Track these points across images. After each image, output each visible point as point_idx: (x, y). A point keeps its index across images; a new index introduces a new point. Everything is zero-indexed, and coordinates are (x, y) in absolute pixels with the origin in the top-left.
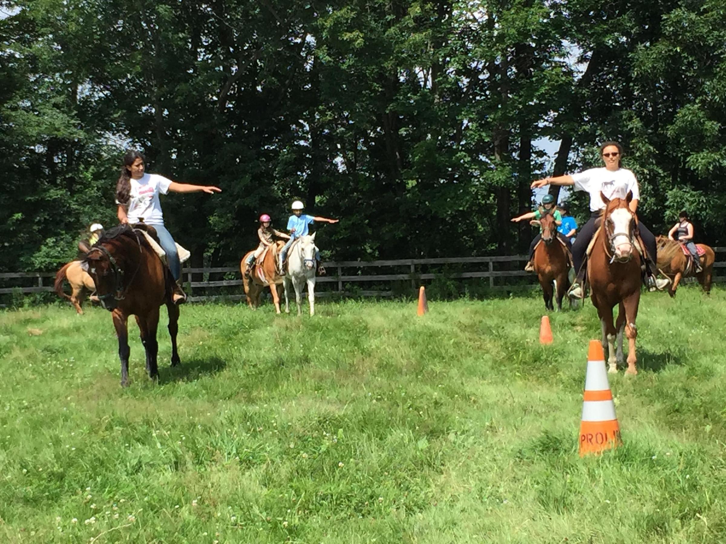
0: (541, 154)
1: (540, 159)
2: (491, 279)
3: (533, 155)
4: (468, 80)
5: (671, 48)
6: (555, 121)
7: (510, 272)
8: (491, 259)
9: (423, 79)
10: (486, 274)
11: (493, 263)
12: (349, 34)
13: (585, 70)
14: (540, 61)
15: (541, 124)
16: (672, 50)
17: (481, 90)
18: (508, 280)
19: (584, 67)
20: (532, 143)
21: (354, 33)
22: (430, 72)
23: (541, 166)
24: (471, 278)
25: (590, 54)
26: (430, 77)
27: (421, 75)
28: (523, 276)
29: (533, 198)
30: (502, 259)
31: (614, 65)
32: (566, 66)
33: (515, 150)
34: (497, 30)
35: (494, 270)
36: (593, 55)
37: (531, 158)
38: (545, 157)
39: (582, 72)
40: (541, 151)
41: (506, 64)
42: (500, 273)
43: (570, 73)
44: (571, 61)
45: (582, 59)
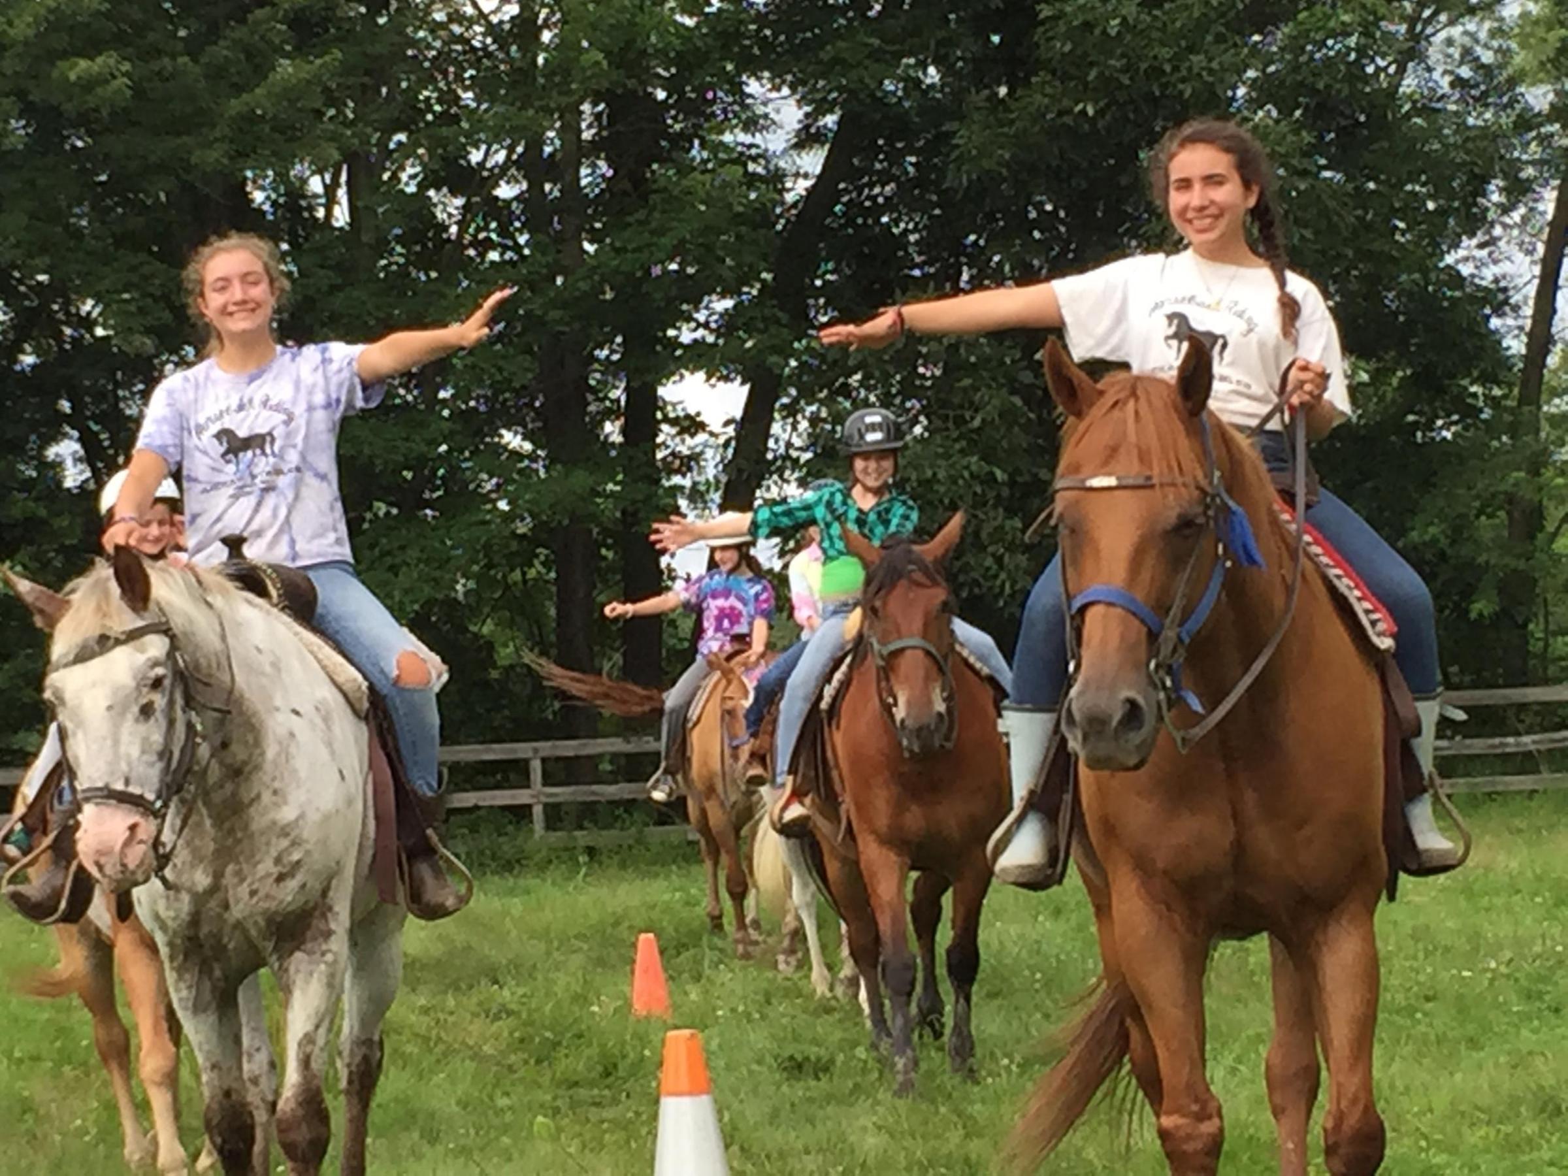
0: (691, 425)
1: (689, 441)
2: (538, 811)
3: (665, 427)
4: (459, 202)
5: (1066, 103)
6: (729, 325)
7: (595, 788)
8: (536, 750)
9: (323, 201)
10: (521, 797)
11: (544, 760)
12: (83, 64)
13: (818, 170)
14: (682, 141)
15: (687, 335)
16: (1069, 111)
17: (503, 231)
18: (588, 814)
19: (813, 161)
20: (661, 391)
21: (100, 60)
22: (344, 178)
23: (689, 462)
24: (477, 808)
25: (830, 120)
26: (342, 193)
27: (316, 185)
28: (634, 800)
29: (664, 561)
30: (568, 748)
31: (903, 153)
32: (763, 156)
33: (611, 413)
34: (546, 49)
35: (545, 784)
36: (839, 123)
37: (659, 440)
38: (701, 437)
39: (806, 176)
40: (688, 417)
41: (576, 152)
42: (562, 793)
43: (776, 179)
44: (775, 142)
45: (806, 138)
